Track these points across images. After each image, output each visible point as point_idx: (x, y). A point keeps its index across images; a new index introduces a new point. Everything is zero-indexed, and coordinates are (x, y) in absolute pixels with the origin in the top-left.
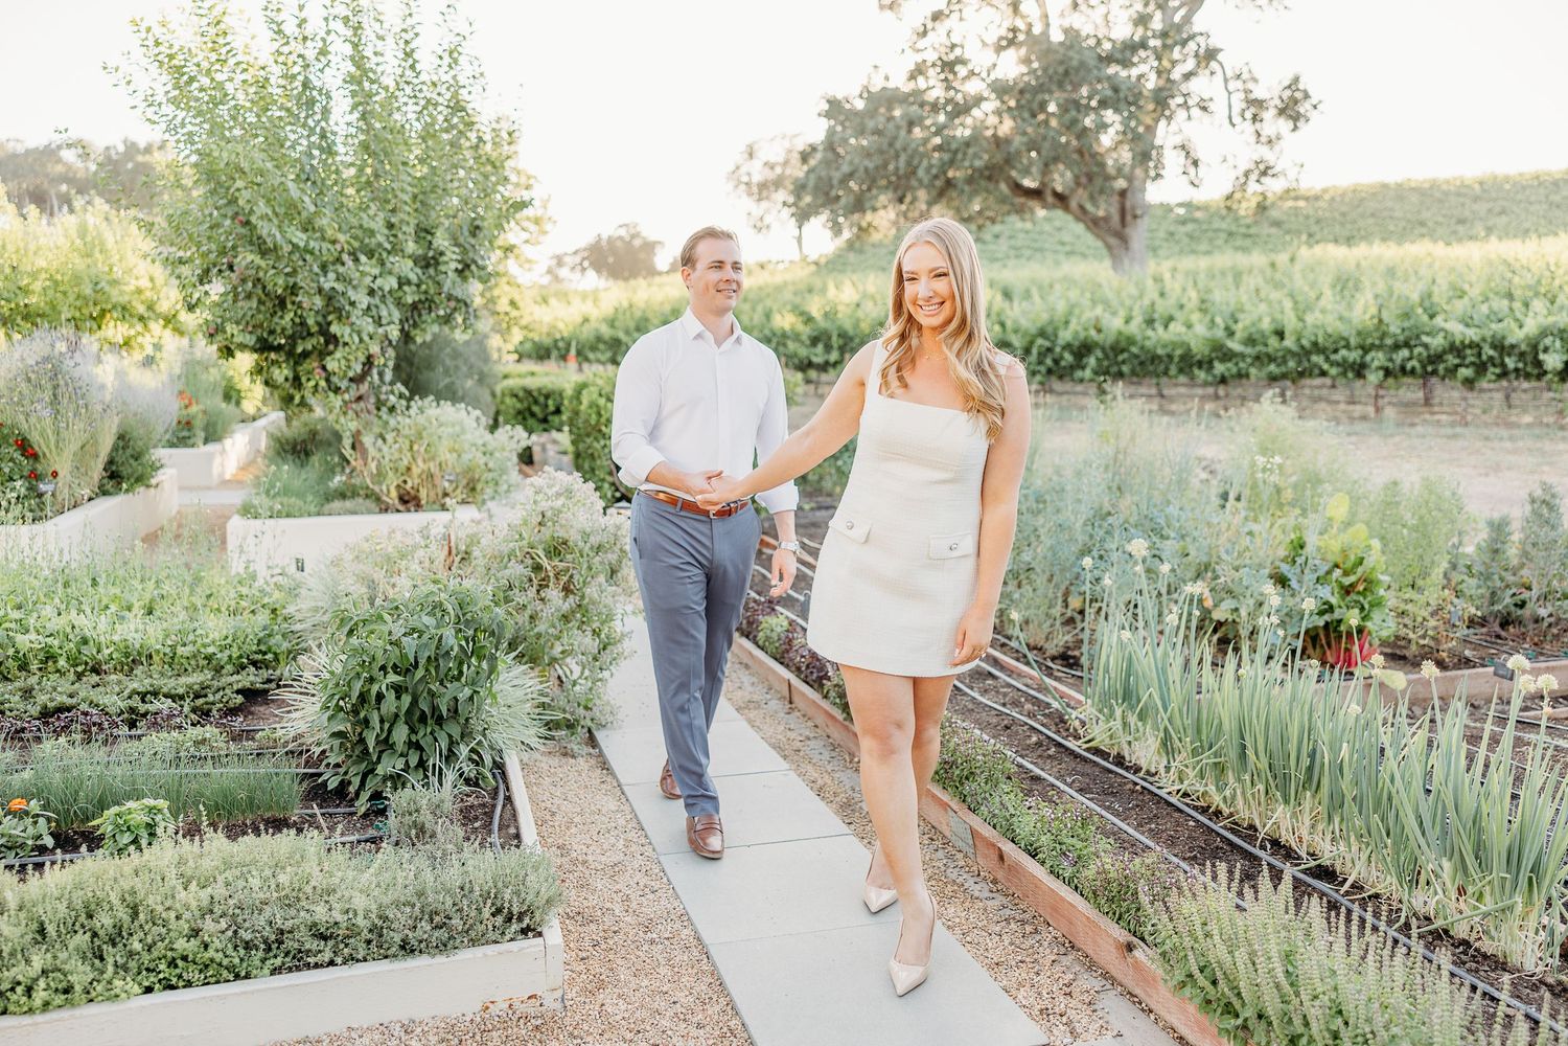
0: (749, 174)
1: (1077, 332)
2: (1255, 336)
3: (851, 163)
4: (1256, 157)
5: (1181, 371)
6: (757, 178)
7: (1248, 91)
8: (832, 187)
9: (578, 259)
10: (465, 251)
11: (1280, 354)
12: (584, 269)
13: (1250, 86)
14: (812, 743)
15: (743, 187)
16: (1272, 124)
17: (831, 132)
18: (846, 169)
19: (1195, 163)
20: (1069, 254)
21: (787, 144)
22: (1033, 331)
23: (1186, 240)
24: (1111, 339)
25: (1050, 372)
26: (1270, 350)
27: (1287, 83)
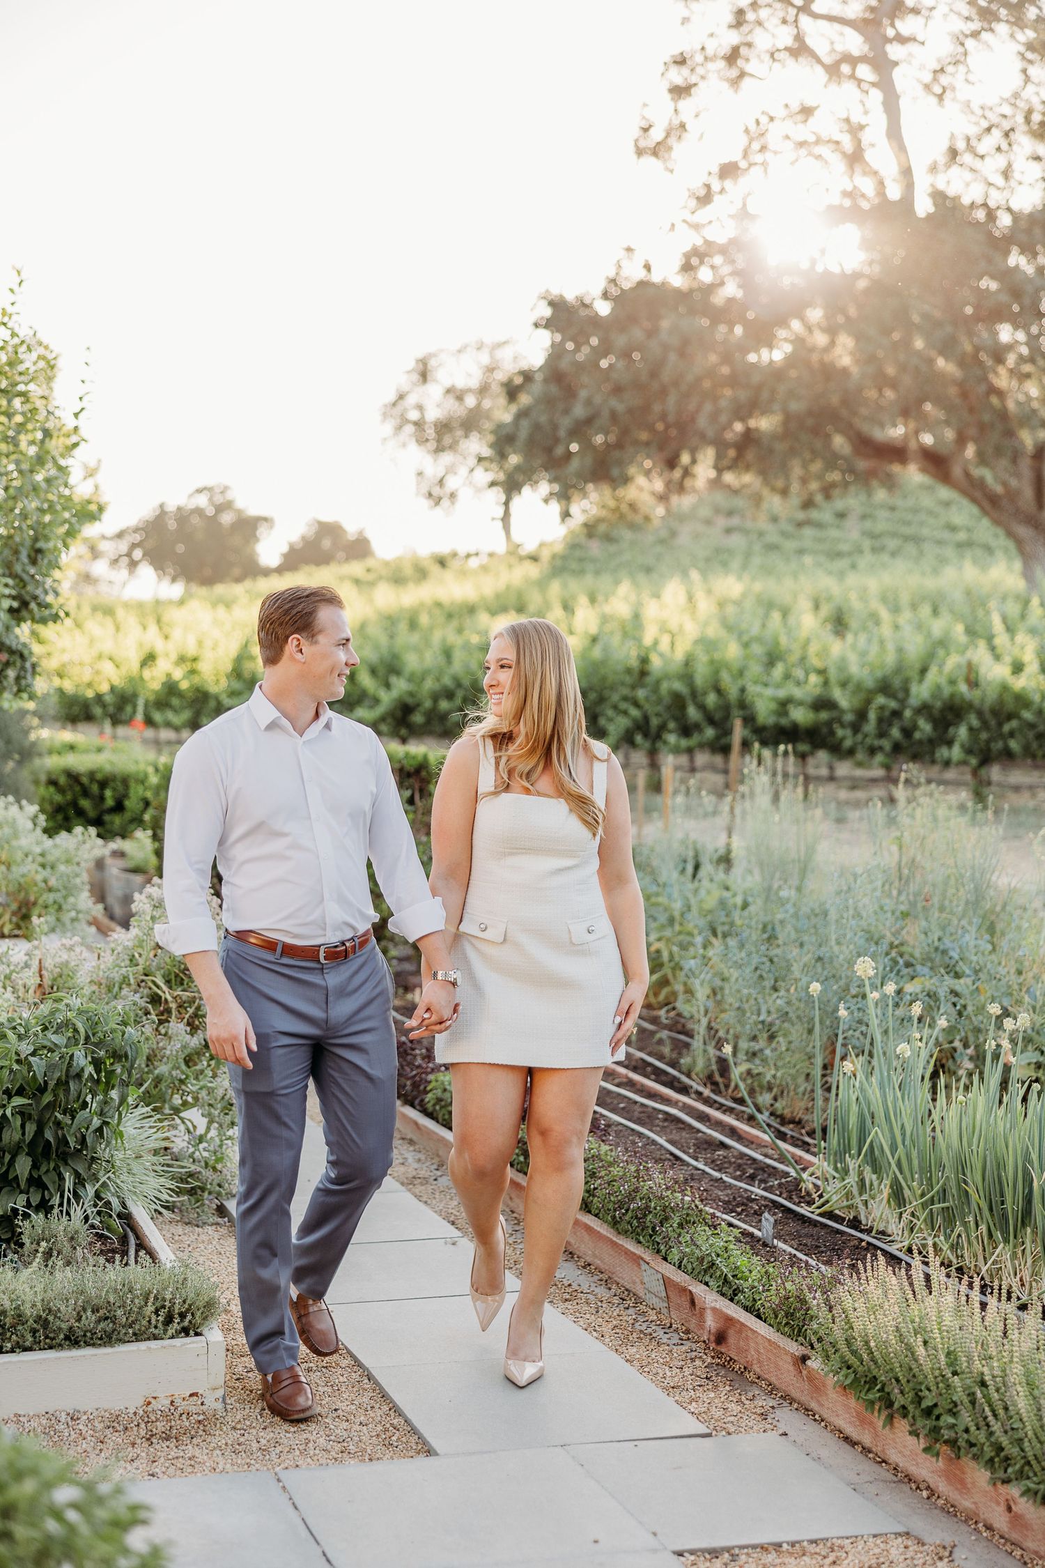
0: (420, 408)
1: (938, 687)
3: (588, 402)
6: (433, 414)
8: (557, 440)
9: (123, 547)
10: (21, 584)
12: (133, 564)
15: (410, 429)
17: (556, 353)
18: (579, 411)
21: (485, 359)
22: (870, 683)
24: (992, 695)
25: (897, 748)
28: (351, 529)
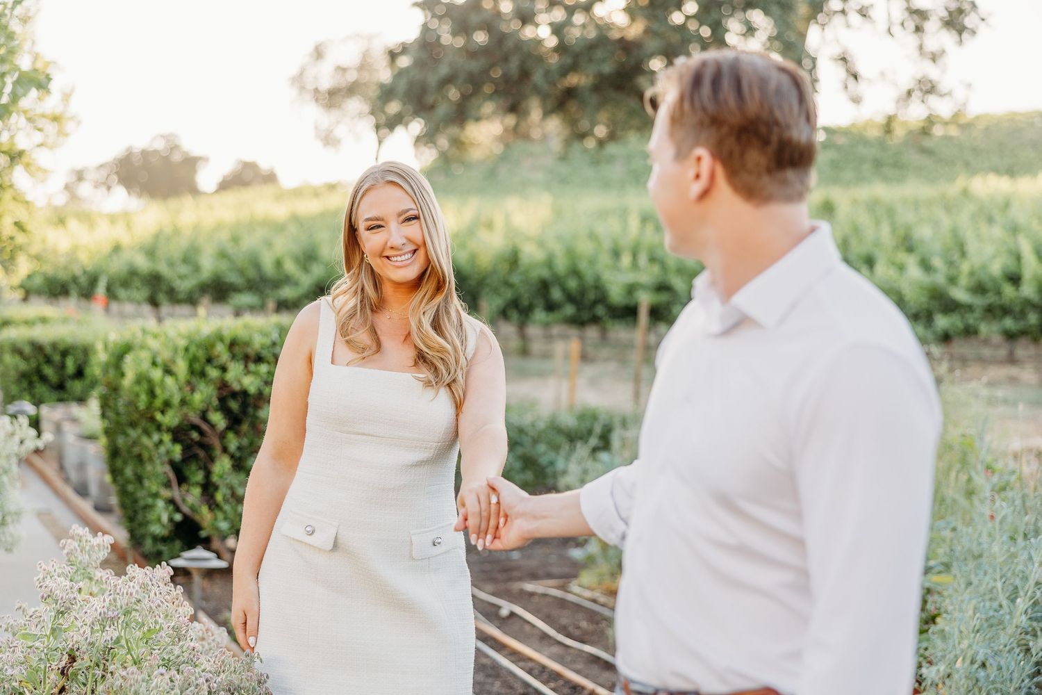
0: (316, 79)
2: (984, 283)
3: (450, 65)
4: (920, 74)
8: (426, 92)
9: (102, 174)
11: (1016, 305)
12: (110, 186)
15: (308, 94)
17: (427, 28)
18: (444, 71)
19: (856, 77)
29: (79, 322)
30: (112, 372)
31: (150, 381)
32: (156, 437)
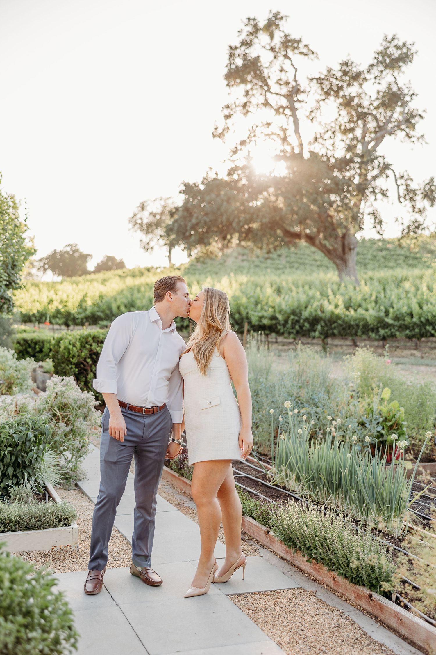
0: (141, 219)
1: (311, 313)
2: (399, 316)
3: (197, 218)
4: (413, 219)
5: (363, 333)
6: (145, 221)
7: (407, 185)
8: (187, 230)
9: (42, 264)
10: (9, 276)
11: (411, 325)
12: (45, 270)
13: (409, 182)
14: (166, 487)
15: (138, 226)
16: (421, 202)
17: (186, 202)
18: (194, 221)
19: (380, 222)
20: (318, 266)
21: (163, 203)
22: (289, 311)
23: (382, 260)
24: (328, 315)
25: (298, 332)
26: (406, 323)
27: (427, 182)
28: (118, 259)
29: (39, 332)
30: (56, 347)
31: (69, 349)
32: (70, 366)
